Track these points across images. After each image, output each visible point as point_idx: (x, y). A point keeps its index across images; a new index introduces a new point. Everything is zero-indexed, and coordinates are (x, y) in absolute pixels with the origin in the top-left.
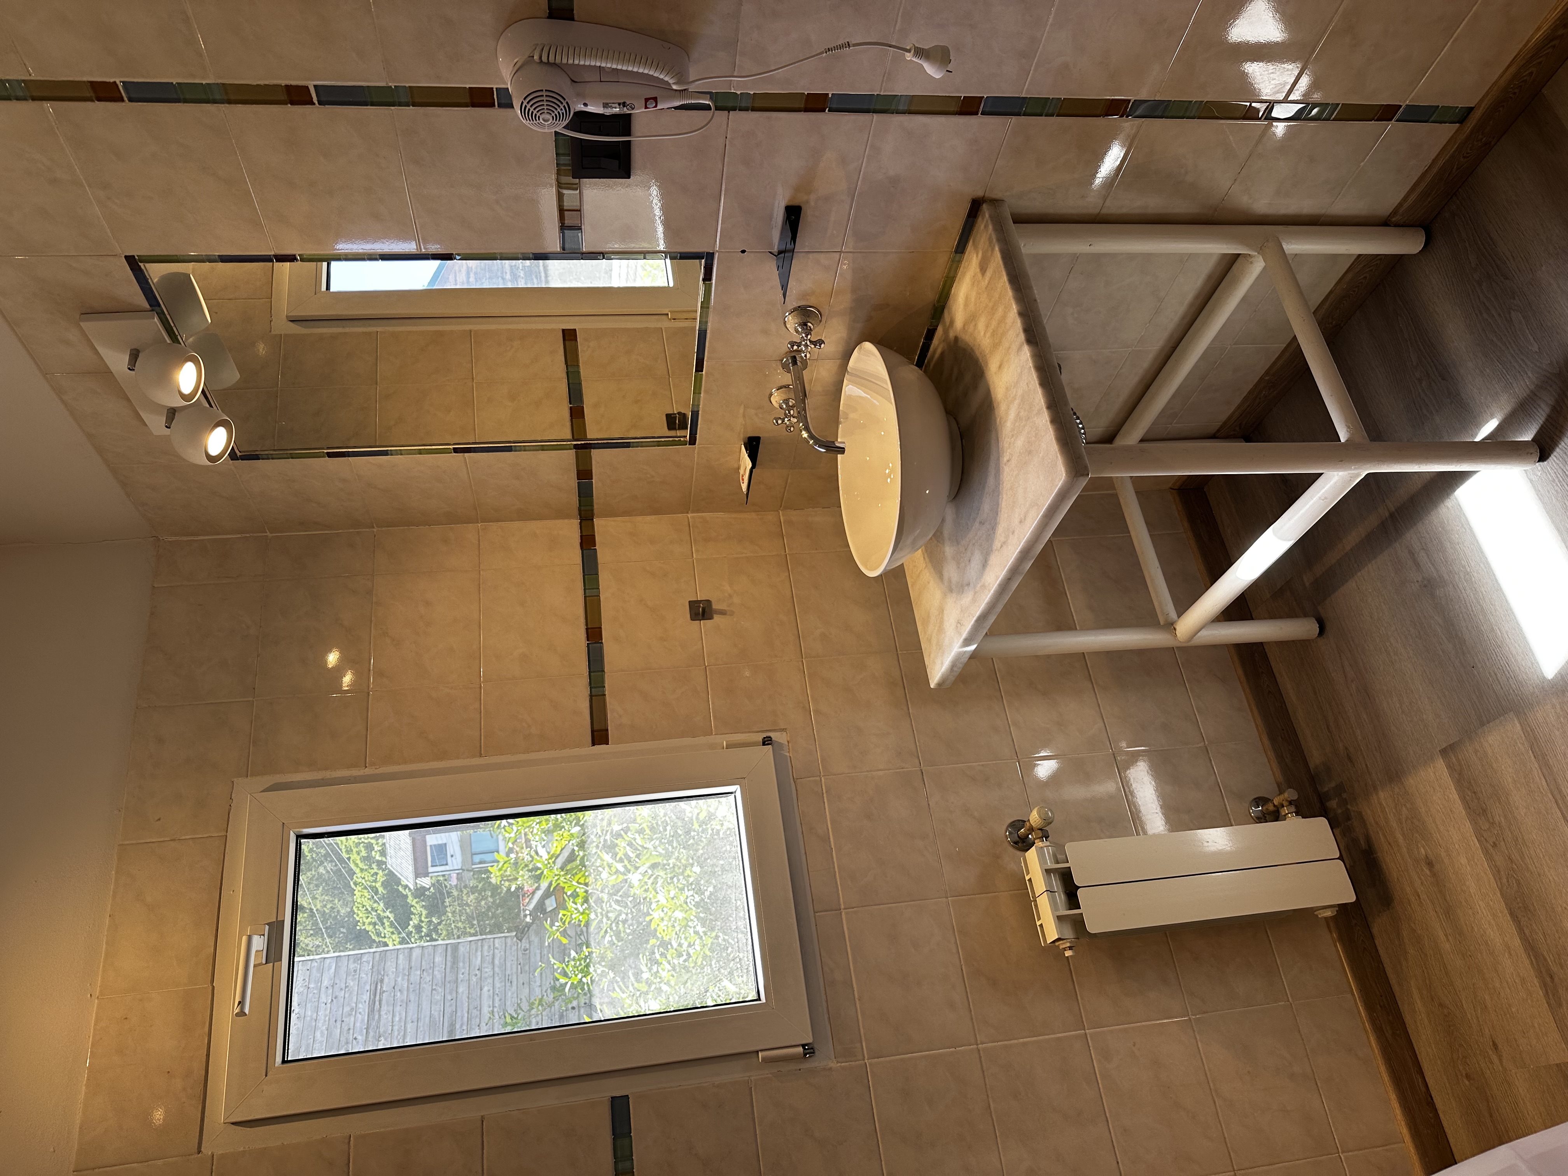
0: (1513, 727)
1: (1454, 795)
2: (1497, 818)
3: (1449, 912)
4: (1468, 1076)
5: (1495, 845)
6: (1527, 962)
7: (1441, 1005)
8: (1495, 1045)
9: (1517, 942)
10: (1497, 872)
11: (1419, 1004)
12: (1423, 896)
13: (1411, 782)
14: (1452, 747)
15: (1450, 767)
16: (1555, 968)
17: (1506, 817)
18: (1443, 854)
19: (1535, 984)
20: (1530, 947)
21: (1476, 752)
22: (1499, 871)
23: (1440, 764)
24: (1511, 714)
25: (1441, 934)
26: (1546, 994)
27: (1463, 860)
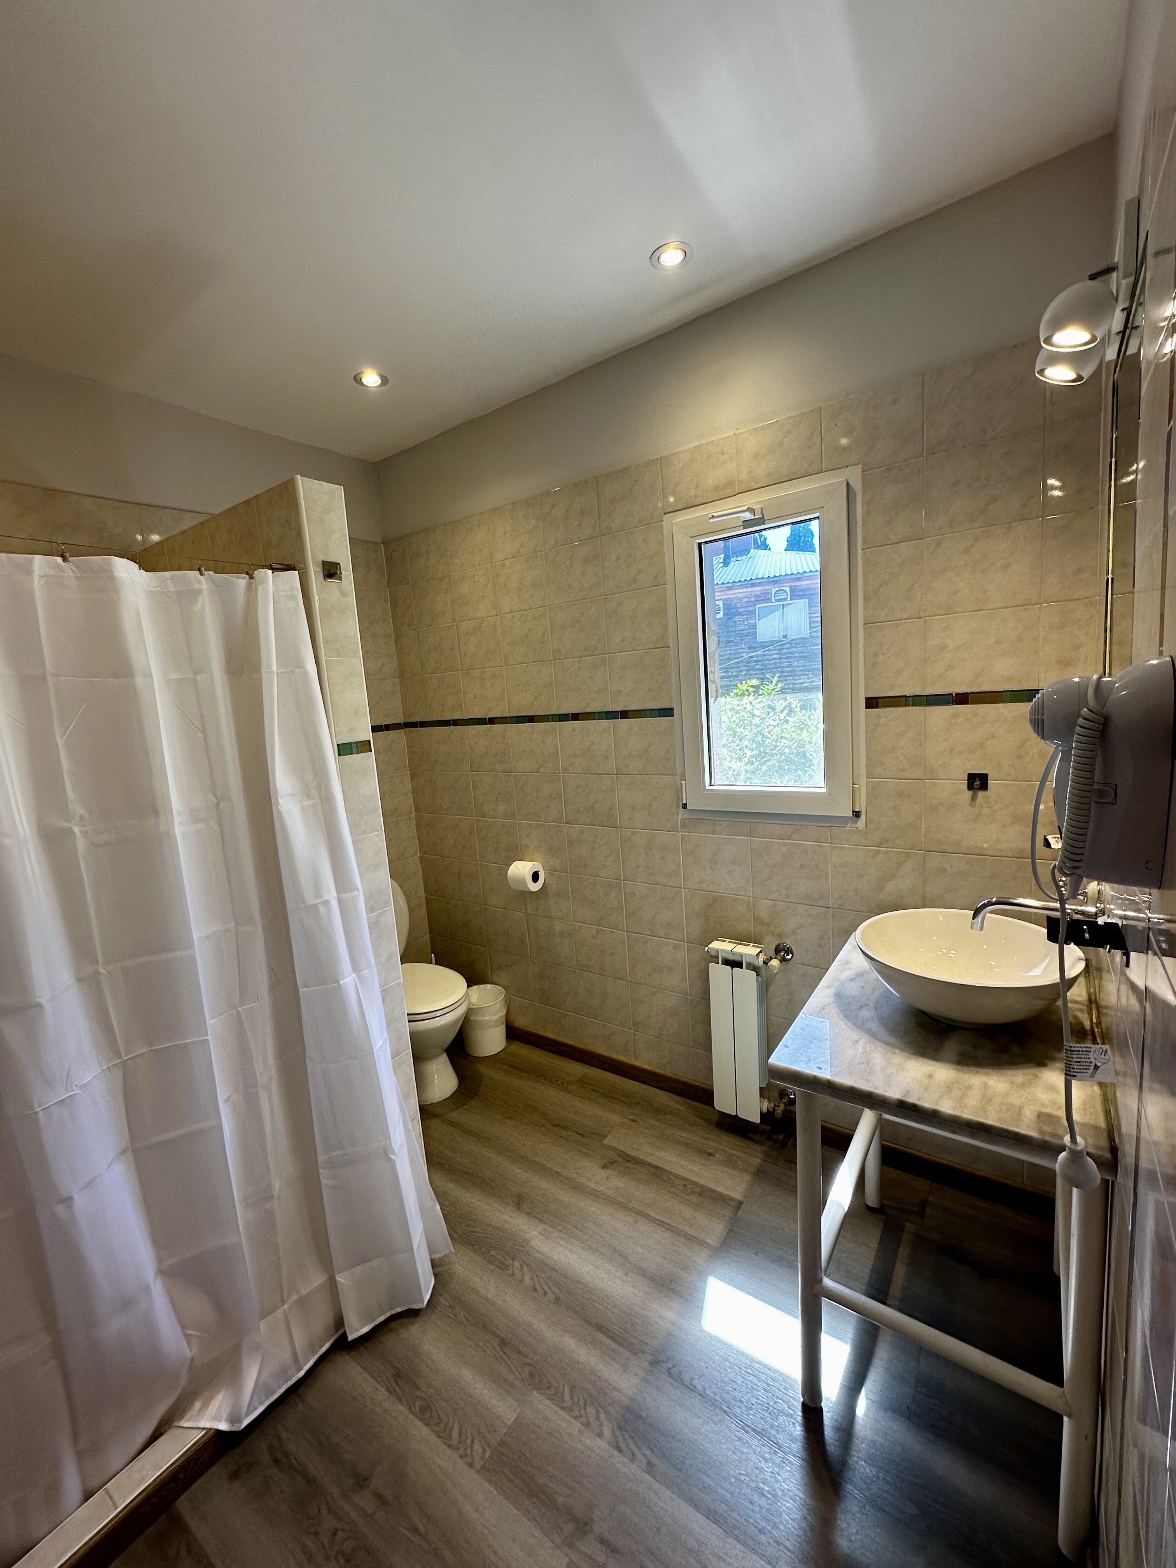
0: (713, 1240)
1: (720, 1189)
2: (692, 1196)
3: (687, 1145)
4: (638, 1103)
5: (685, 1186)
6: (641, 1157)
7: (665, 1113)
8: (634, 1121)
9: (649, 1160)
10: (677, 1176)
11: (676, 1106)
12: (703, 1141)
13: (747, 1178)
14: (738, 1208)
15: (732, 1199)
16: (629, 1165)
17: (688, 1200)
18: (706, 1163)
19: (632, 1153)
20: (643, 1163)
21: (724, 1216)
22: (676, 1178)
23: (737, 1196)
24: (718, 1245)
25: (682, 1135)
26: (626, 1154)
27: (695, 1168)
